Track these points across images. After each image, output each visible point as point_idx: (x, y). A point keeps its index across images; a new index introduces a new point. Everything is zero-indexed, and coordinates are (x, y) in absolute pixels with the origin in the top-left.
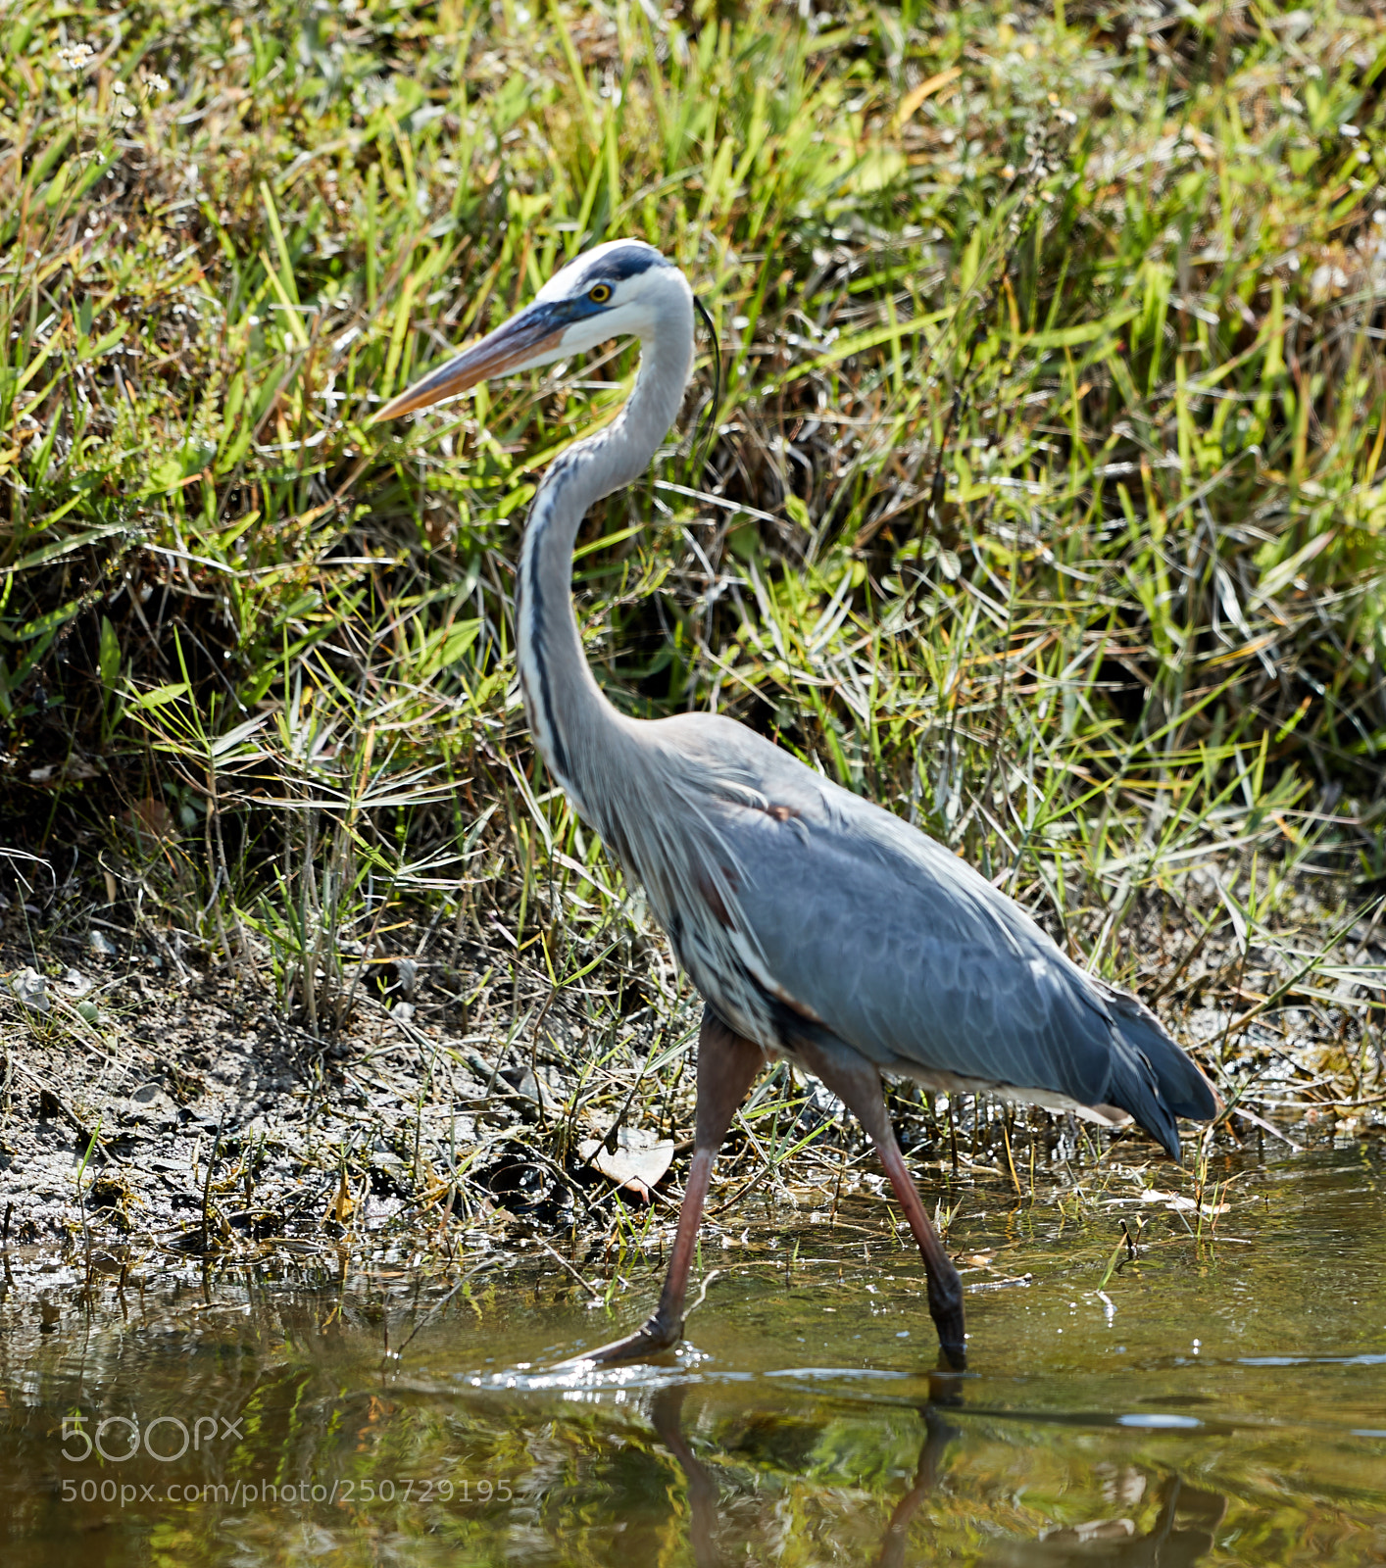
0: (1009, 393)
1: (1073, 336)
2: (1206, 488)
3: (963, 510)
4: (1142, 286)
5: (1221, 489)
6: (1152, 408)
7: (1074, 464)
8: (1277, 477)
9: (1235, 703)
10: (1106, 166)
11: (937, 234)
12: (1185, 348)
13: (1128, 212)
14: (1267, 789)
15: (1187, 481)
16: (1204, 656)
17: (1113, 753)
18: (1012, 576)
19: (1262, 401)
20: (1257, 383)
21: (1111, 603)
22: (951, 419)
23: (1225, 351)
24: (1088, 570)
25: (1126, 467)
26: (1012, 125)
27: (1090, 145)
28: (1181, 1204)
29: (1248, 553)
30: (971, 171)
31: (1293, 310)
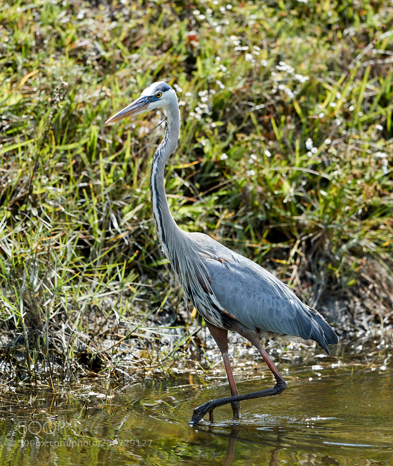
0: (52, 163)
1: (70, 146)
2: (108, 190)
3: (39, 196)
4: (90, 132)
5: (113, 191)
6: (93, 167)
7: (71, 183)
8: (128, 187)
9: (116, 252)
10: (80, 98)
11: (32, 117)
12: (102, 150)
13: (86, 111)
14: (125, 276)
15: (103, 188)
16: (108, 238)
17: (82, 266)
18: (53, 215)
19: (125, 165)
20: (123, 160)
21: (81, 223)
22: (35, 170)
23: (114, 151)
24: (75, 214)
25: (85, 184)
26: (53, 86)
27: (76, 92)
29: (120, 209)
30: (41, 99)
31: (133, 139)
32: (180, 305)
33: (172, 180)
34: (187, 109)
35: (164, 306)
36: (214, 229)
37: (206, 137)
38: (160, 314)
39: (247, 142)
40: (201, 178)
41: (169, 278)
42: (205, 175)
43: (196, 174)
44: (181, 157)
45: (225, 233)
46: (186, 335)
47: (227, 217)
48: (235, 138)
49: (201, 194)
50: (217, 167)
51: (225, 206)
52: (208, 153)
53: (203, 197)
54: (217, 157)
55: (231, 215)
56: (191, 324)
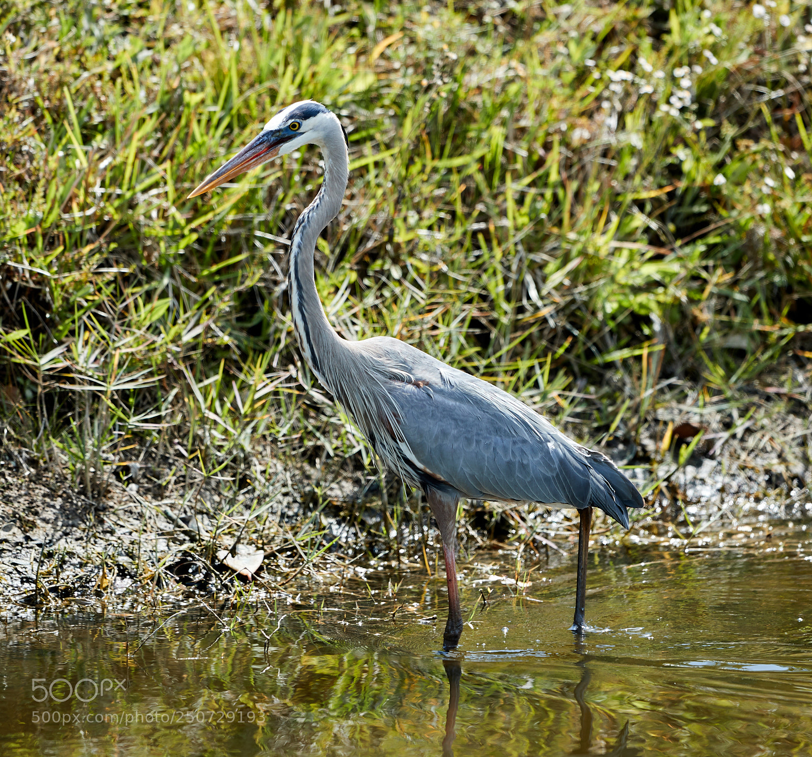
0: (426, 190)
1: (457, 162)
2: (521, 235)
3: (403, 246)
4: (490, 138)
5: (528, 237)
6: (495, 197)
7: (457, 224)
8: (555, 230)
9: (535, 339)
10: (473, 80)
11: (391, 113)
12: (511, 167)
13: (484, 102)
14: (550, 381)
15: (512, 232)
16: (520, 317)
17: (476, 363)
18: (427, 278)
19: (548, 194)
20: (546, 185)
21: (475, 291)
22: (397, 202)
23: (530, 169)
24: (465, 275)
25: (482, 226)
26: (428, 60)
27: (465, 70)
28: (508, 581)
29: (542, 266)
30: (408, 82)
31: (563, 150)
32: (642, 430)
33: (629, 218)
34: (655, 98)
35: (615, 431)
36: (699, 301)
37: (686, 145)
38: (609, 445)
39: (755, 153)
40: (677, 215)
41: (624, 384)
42: (685, 210)
43: (670, 208)
44: (643, 178)
45: (719, 307)
46: (652, 480)
47: (722, 280)
48: (735, 147)
49: (679, 243)
50: (704, 195)
51: (719, 263)
52: (689, 173)
53: (681, 247)
54: (704, 179)
55: (728, 277)
56: (661, 462)
